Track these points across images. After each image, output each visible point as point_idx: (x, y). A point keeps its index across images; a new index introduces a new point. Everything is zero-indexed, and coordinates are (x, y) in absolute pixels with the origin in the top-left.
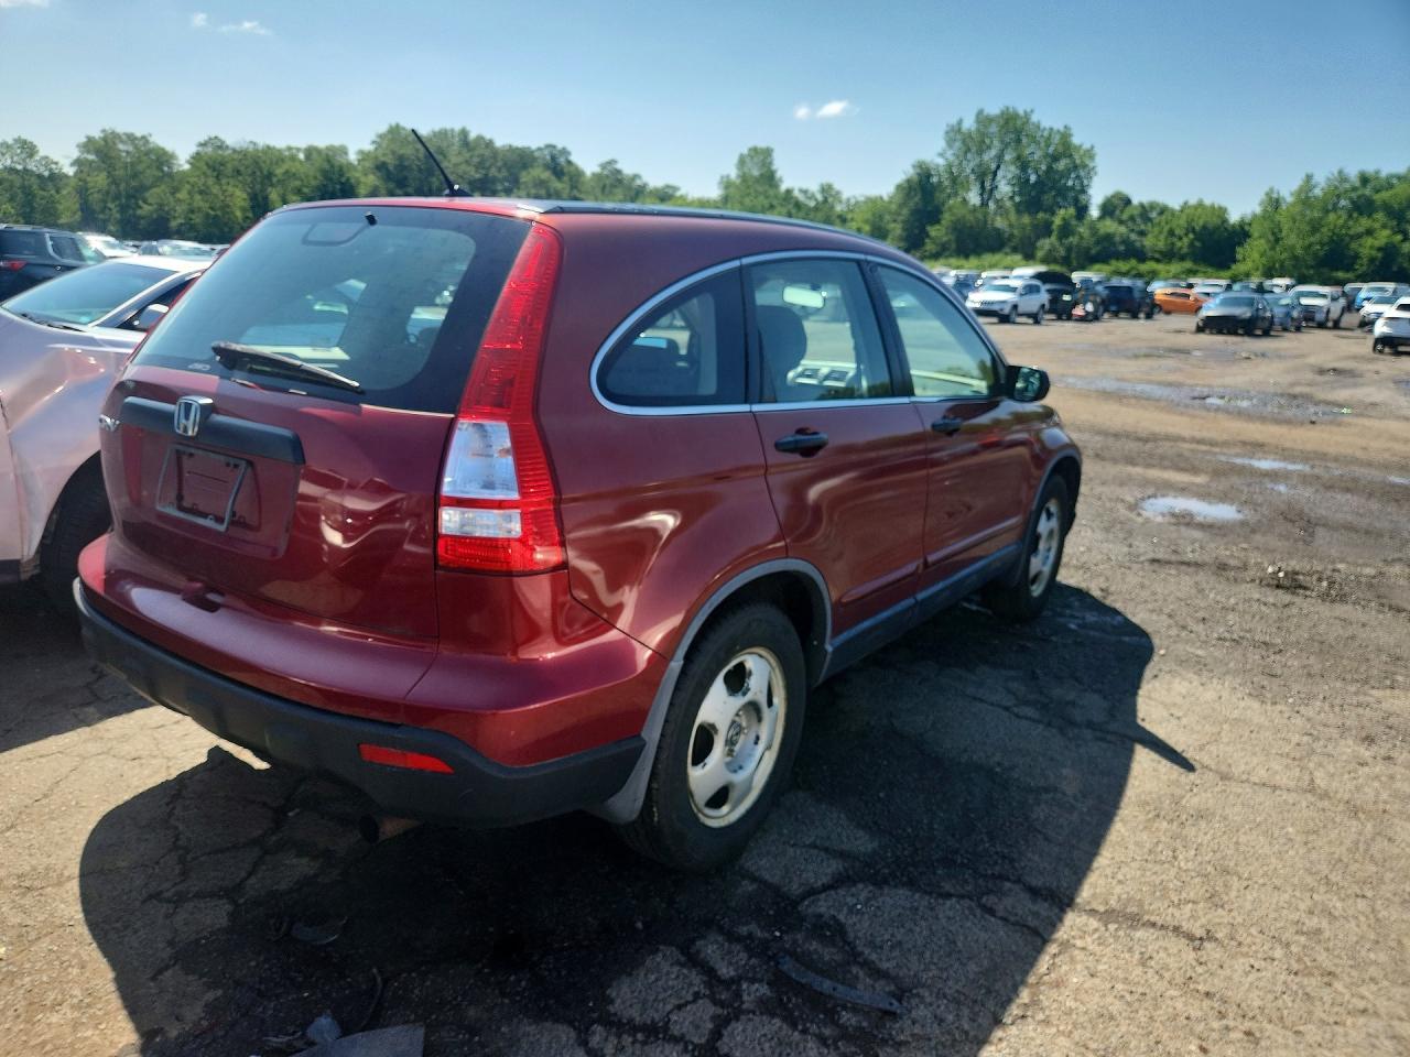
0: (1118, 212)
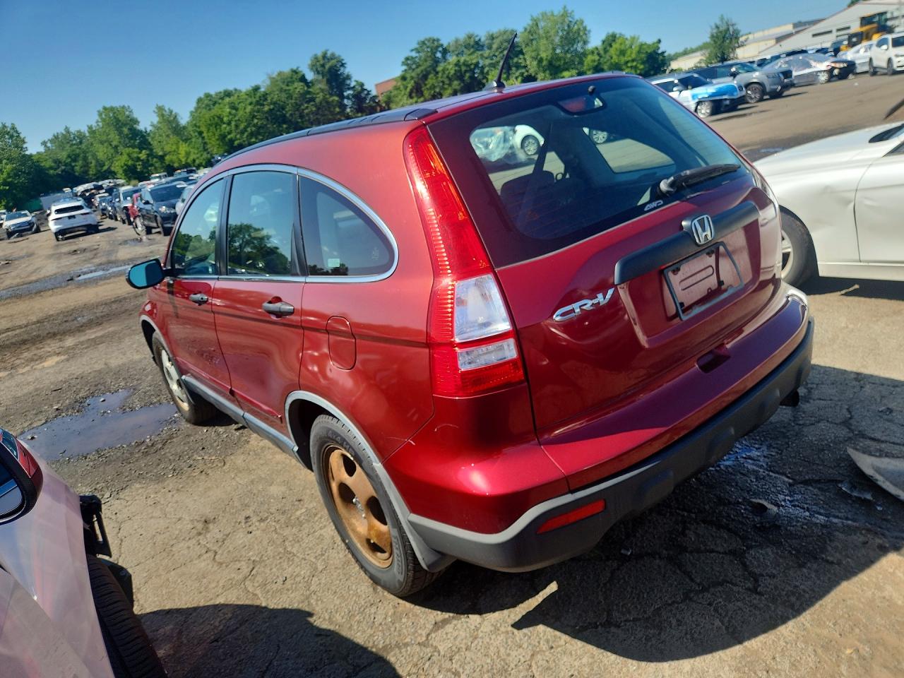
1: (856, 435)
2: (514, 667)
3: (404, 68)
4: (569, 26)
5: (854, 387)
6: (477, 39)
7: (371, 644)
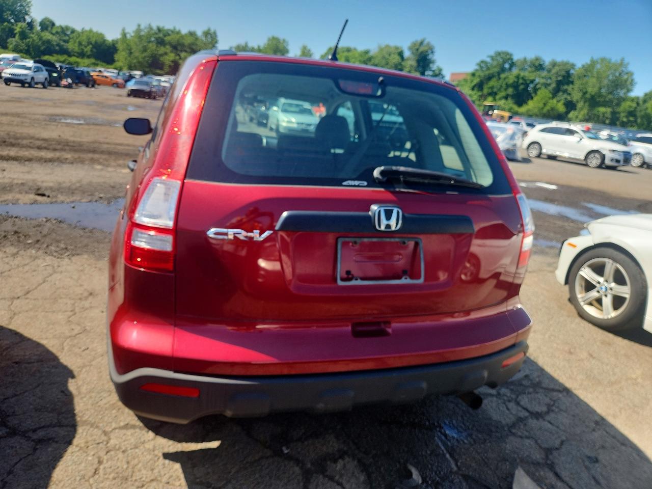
0: (49, 29)
1: (548, 464)
2: (133, 480)
3: (477, 67)
4: (620, 74)
5: (587, 427)
6: (542, 63)
7: (80, 415)
